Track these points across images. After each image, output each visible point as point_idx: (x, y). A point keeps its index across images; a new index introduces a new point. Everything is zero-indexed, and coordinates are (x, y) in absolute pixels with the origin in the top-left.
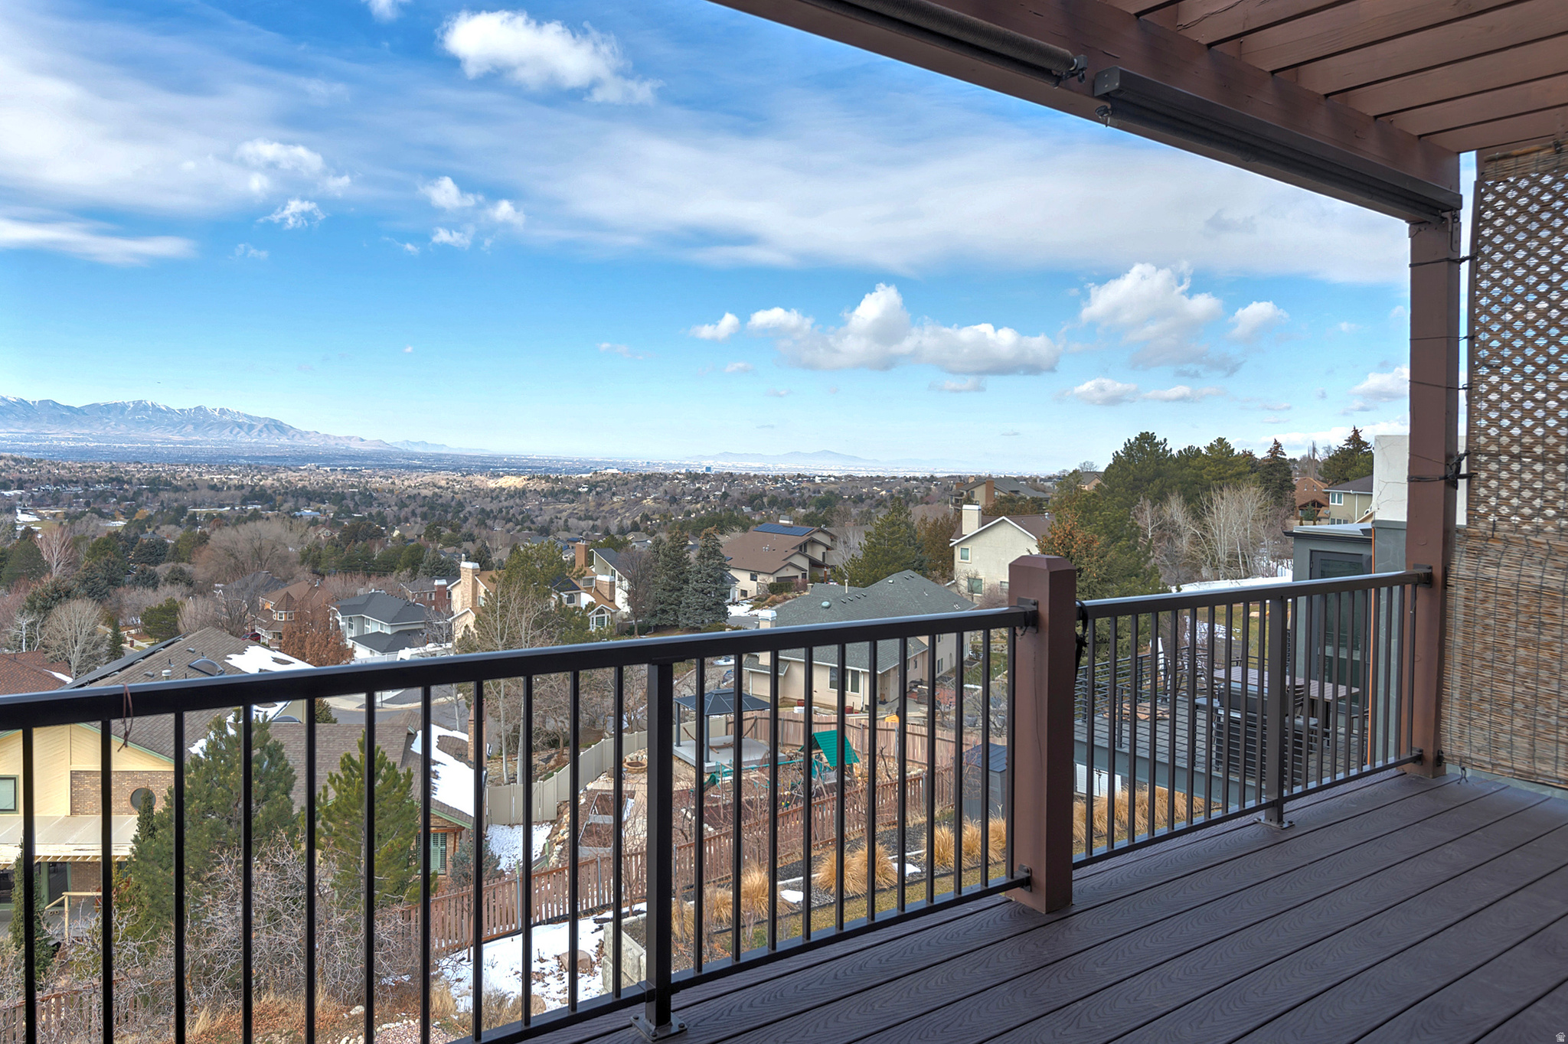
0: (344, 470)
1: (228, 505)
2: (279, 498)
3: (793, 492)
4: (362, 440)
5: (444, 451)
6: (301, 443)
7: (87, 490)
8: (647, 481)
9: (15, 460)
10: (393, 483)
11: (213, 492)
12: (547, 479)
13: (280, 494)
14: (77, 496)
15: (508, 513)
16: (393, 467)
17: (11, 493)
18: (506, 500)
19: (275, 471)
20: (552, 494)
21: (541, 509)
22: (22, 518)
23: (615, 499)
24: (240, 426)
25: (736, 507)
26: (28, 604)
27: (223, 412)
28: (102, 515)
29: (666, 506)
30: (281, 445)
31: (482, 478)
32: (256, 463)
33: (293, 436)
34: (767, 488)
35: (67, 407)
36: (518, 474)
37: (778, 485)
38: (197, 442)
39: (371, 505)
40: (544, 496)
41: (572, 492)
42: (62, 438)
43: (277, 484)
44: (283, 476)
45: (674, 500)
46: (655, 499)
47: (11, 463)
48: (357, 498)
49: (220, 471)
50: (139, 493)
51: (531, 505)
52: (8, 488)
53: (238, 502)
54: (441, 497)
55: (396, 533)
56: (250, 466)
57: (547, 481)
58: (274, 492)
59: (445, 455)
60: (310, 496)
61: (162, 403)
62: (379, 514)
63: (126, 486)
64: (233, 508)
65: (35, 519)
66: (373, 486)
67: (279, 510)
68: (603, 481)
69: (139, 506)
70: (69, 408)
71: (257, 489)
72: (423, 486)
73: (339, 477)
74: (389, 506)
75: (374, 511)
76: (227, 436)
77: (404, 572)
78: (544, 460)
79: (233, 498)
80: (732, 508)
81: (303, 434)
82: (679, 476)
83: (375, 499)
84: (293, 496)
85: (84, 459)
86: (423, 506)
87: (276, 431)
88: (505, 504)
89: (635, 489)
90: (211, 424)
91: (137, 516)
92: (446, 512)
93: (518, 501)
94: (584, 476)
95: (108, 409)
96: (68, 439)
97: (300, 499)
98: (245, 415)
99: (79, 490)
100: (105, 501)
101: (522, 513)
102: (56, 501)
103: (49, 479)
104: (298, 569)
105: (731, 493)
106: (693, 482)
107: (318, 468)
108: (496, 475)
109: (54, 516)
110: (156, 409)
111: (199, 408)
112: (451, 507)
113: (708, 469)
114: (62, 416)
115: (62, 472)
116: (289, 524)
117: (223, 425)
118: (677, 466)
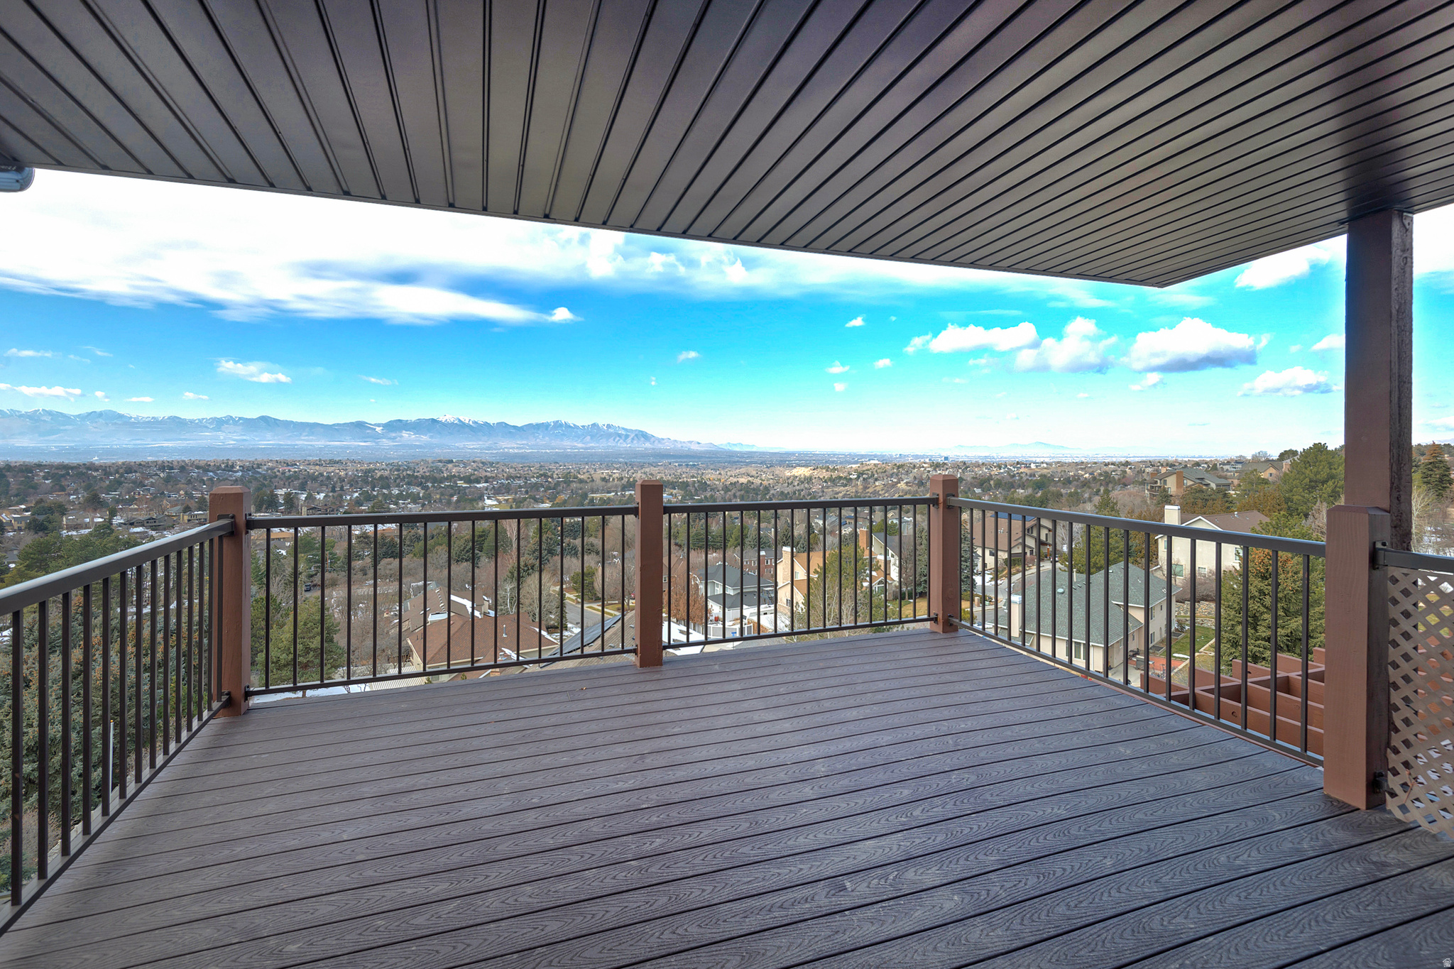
0: (687, 465)
1: (613, 491)
3: (1014, 476)
4: (699, 443)
5: (754, 450)
6: (659, 446)
7: (526, 483)
8: (900, 470)
9: (483, 463)
10: (720, 474)
11: (603, 483)
12: (827, 469)
14: (520, 487)
15: (800, 494)
16: (719, 462)
17: (481, 485)
18: (798, 485)
19: (642, 467)
20: (831, 479)
21: (823, 492)
22: (488, 502)
23: (877, 483)
24: (620, 436)
25: (969, 488)
26: (507, 574)
27: (609, 426)
28: (536, 501)
29: (915, 488)
30: (645, 449)
31: (781, 469)
32: (631, 461)
33: (654, 441)
34: (992, 473)
35: (514, 426)
36: (806, 466)
37: (1002, 471)
38: (593, 448)
39: (706, 491)
40: (826, 482)
41: (845, 478)
42: (510, 446)
43: (644, 476)
44: (647, 470)
45: (921, 484)
46: (907, 483)
47: (481, 465)
48: (696, 485)
49: (608, 467)
50: (558, 484)
51: (816, 488)
52: (479, 483)
53: (620, 489)
54: (753, 483)
56: (626, 463)
57: (827, 471)
59: (755, 452)
60: (666, 485)
61: (571, 422)
63: (550, 480)
64: (616, 494)
65: (495, 503)
66: (707, 477)
68: (868, 470)
69: (558, 493)
70: (515, 427)
71: (631, 480)
72: (740, 476)
73: (684, 470)
75: (708, 494)
76: (611, 443)
78: (824, 455)
79: (616, 486)
80: (967, 490)
81: (660, 440)
82: (925, 465)
83: (709, 486)
85: (523, 461)
86: (741, 490)
87: (642, 439)
88: (798, 488)
89: (892, 476)
90: (601, 435)
91: (557, 501)
92: (757, 494)
93: (806, 485)
94: (854, 466)
95: (538, 427)
96: (513, 448)
98: (623, 429)
99: (521, 482)
100: (538, 490)
101: (810, 494)
102: (508, 490)
103: (503, 475)
105: (965, 478)
106: (935, 470)
107: (670, 464)
108: (791, 466)
109: (507, 500)
110: (567, 426)
111: (594, 425)
112: (760, 490)
113: (946, 458)
114: (510, 432)
115: (511, 470)
117: (609, 436)
118: (923, 457)
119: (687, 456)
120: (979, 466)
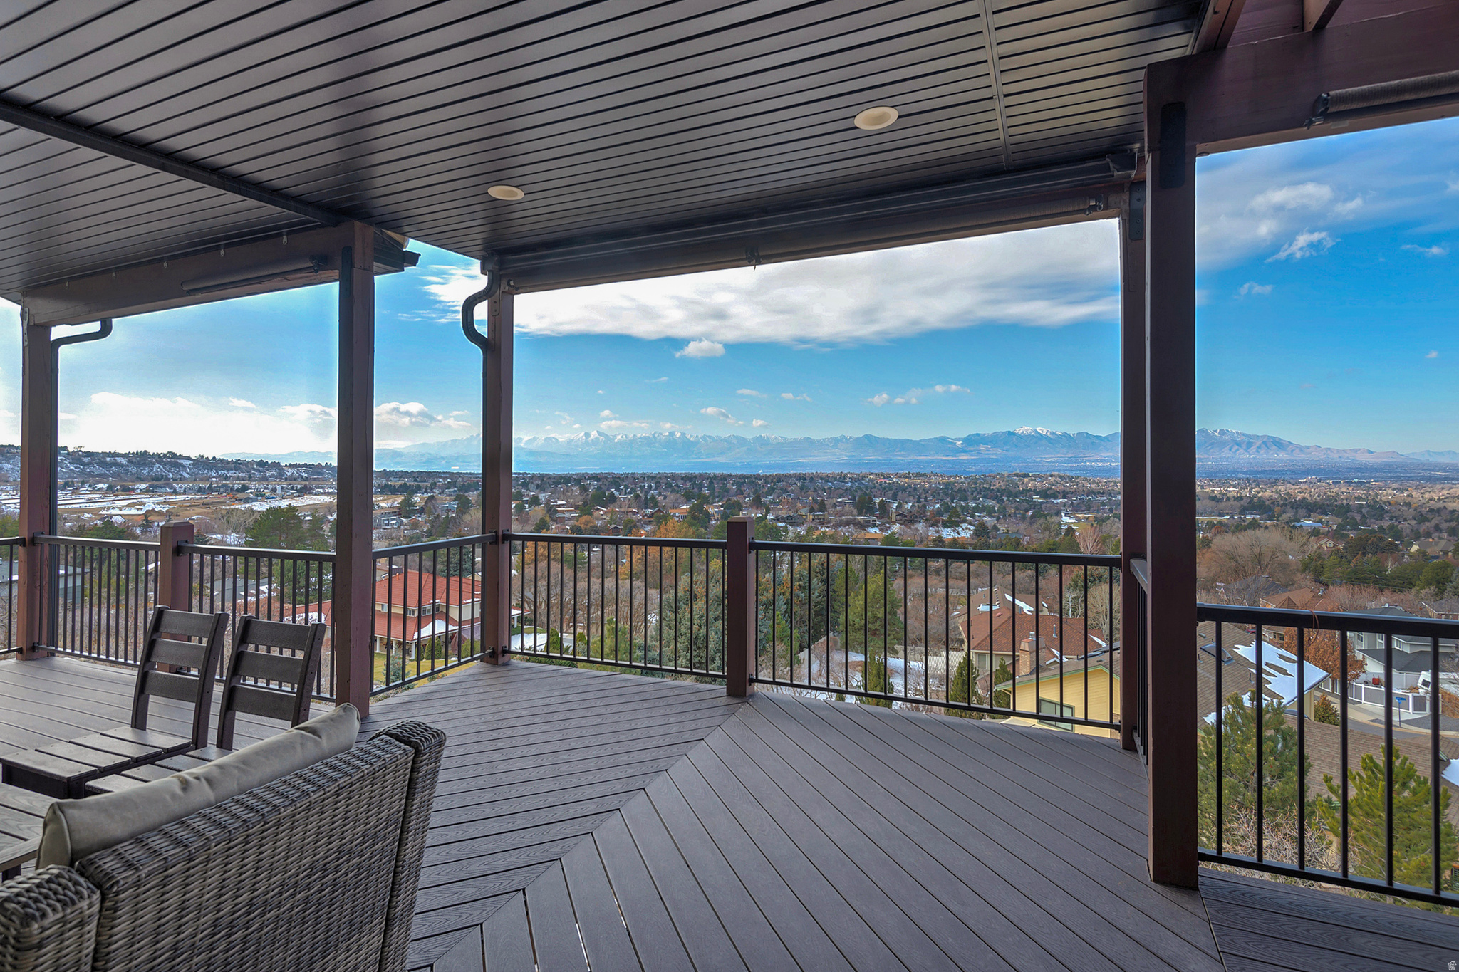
0: (1349, 482)
1: (1227, 514)
2: (1277, 509)
4: (1371, 452)
6: (1300, 457)
7: (1110, 500)
9: (1061, 477)
10: (1410, 495)
11: (1213, 503)
13: (1278, 505)
14: (1103, 504)
16: (1409, 479)
17: (1058, 501)
19: (1273, 484)
22: (1066, 519)
24: (1239, 444)
26: (1072, 583)
27: (1222, 432)
30: (1279, 460)
32: (1255, 477)
33: (1292, 451)
35: (1097, 436)
39: (1382, 519)
42: (1092, 459)
43: (1275, 496)
44: (1282, 488)
47: (1058, 479)
48: (1364, 511)
49: (1220, 484)
52: (1056, 498)
53: (1237, 512)
55: (1415, 548)
56: (1248, 479)
58: (1273, 503)
60: (1311, 508)
62: (1392, 527)
64: (1232, 517)
65: (1074, 521)
66: (1384, 499)
67: (1278, 520)
70: (1098, 437)
71: (1255, 500)
72: (1450, 499)
73: (1344, 489)
74: (1405, 520)
75: (1386, 524)
76: (1227, 453)
77: (1427, 590)
79: (1232, 508)
81: (1302, 449)
83: (1387, 512)
84: (1292, 508)
85: (1108, 476)
86: (1451, 520)
87: (1274, 447)
90: (1212, 444)
96: (1096, 461)
97: (1300, 510)
98: (1244, 435)
99: (1105, 499)
102: (1089, 507)
103: (1084, 491)
104: (1299, 576)
107: (1319, 480)
109: (1088, 518)
114: (1093, 443)
115: (1093, 486)
116: (1288, 533)
117: (1222, 444)
119: (1349, 469)
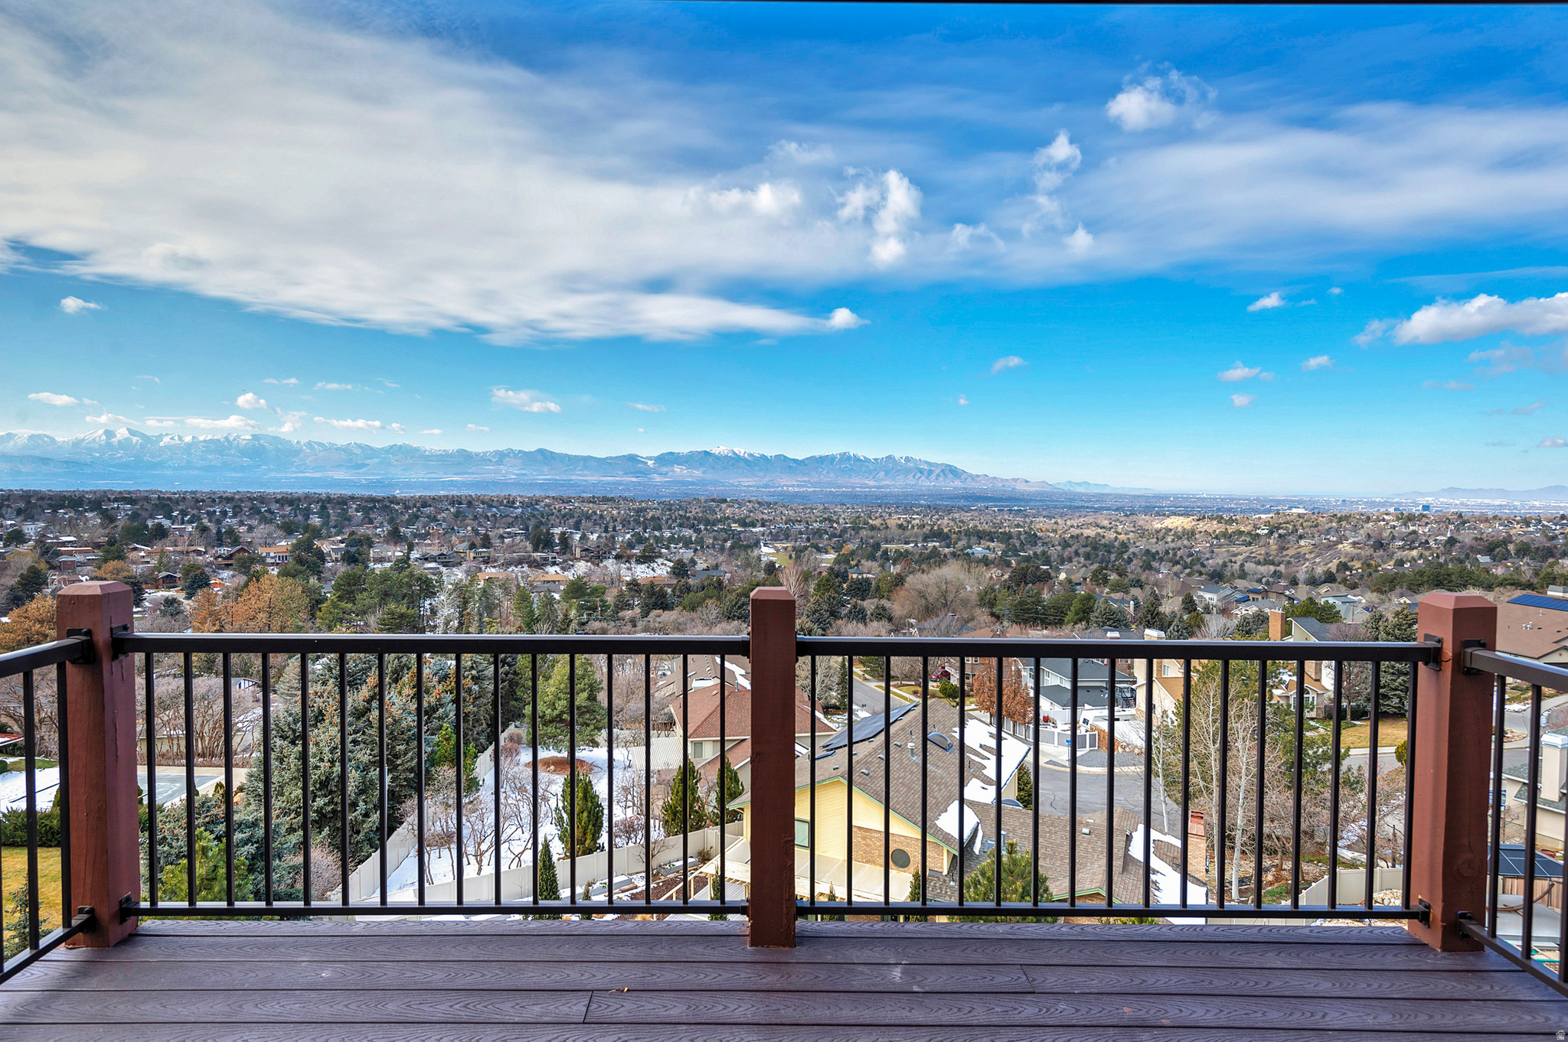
0: (1010, 510)
1: (912, 542)
2: (954, 536)
3: (1554, 538)
4: (1027, 482)
5: (1107, 491)
6: (972, 486)
7: (807, 528)
8: (1344, 523)
9: (759, 503)
10: (1056, 523)
11: (901, 531)
12: (1220, 519)
13: (954, 533)
14: (801, 533)
15: (1175, 555)
16: (1055, 508)
17: (757, 530)
18: (1173, 541)
19: (950, 512)
20: (1225, 535)
21: (1213, 552)
22: (765, 550)
23: (1302, 543)
24: (921, 471)
25: (1467, 556)
27: (907, 459)
28: (819, 550)
29: (1369, 551)
30: (954, 488)
31: (1147, 518)
32: (938, 505)
33: (966, 479)
34: (1512, 532)
36: (1186, 514)
37: (1531, 529)
38: (888, 486)
39: (1036, 544)
40: (1217, 538)
41: (1249, 533)
42: (788, 484)
43: (952, 523)
44: (957, 515)
45: (1379, 545)
46: (1354, 544)
47: (757, 505)
48: (1022, 537)
49: (906, 512)
50: (844, 531)
51: (1201, 546)
52: (754, 526)
53: (920, 540)
54: (1104, 537)
55: (1062, 576)
56: (929, 507)
57: (1219, 522)
58: (950, 530)
59: (1108, 495)
60: (981, 536)
61: (861, 453)
62: (1044, 553)
63: (835, 525)
64: (916, 545)
65: (772, 551)
66: (1038, 527)
67: (954, 548)
68: (1288, 523)
69: (845, 542)
70: (795, 460)
71: (936, 528)
72: (1085, 526)
73: (1006, 517)
74: (1053, 546)
75: (1039, 550)
76: (910, 480)
78: (1215, 499)
79: (916, 536)
80: (1463, 557)
81: (974, 478)
82: (1386, 517)
83: (1040, 538)
84: (966, 535)
85: (805, 501)
86: (1086, 546)
87: (951, 476)
88: (1172, 545)
89: (1328, 531)
90: (899, 470)
91: (843, 551)
92: (1110, 552)
93: (1186, 542)
94: (1263, 516)
95: (822, 460)
96: (793, 486)
97: (972, 538)
98: (926, 462)
99: (802, 527)
100: (821, 537)
101: (1191, 555)
102: (787, 537)
103: (782, 519)
104: (978, 611)
105: (1460, 538)
106: (1405, 524)
107: (987, 508)
108: (1162, 514)
109: (786, 548)
110: (857, 459)
111: (889, 457)
112: (1114, 547)
113: (1426, 507)
114: (790, 467)
115: (791, 513)
116: (964, 563)
117: (907, 471)
118: (1383, 504)
119: (1010, 499)
120: (1487, 520)
